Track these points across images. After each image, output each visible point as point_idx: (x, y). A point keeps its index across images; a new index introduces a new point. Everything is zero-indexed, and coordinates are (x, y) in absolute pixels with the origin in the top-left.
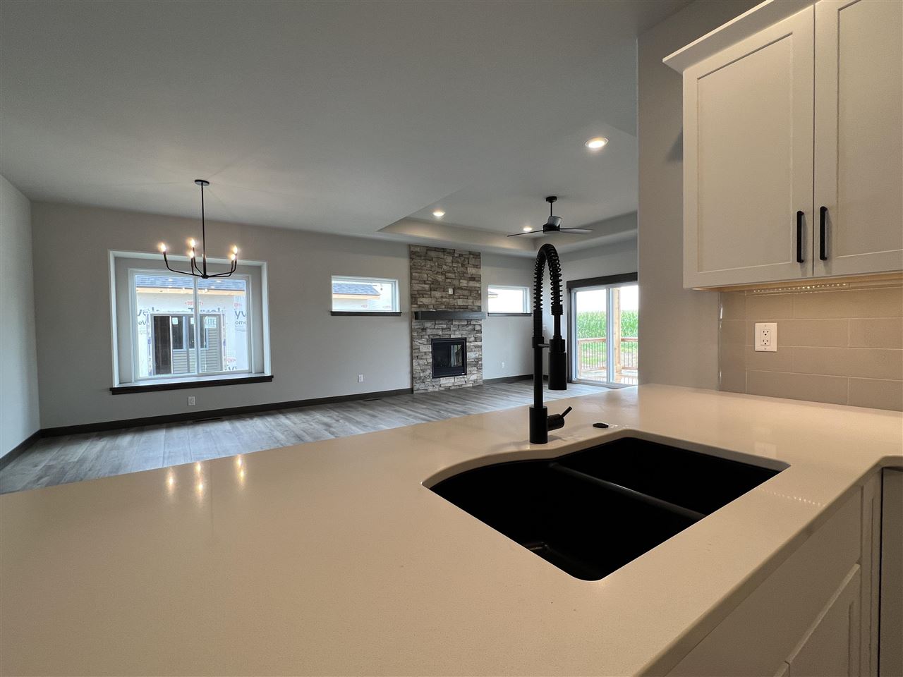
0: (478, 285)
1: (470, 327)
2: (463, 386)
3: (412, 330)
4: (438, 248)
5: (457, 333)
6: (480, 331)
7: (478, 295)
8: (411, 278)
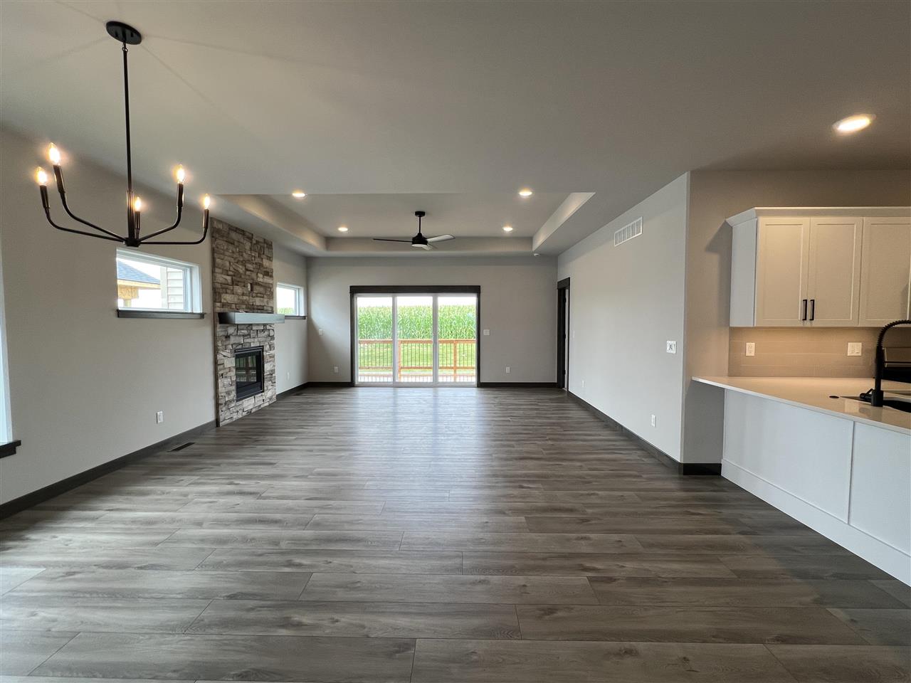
0: (270, 281)
1: (266, 333)
2: (262, 406)
3: (215, 338)
4: (239, 230)
5: (256, 340)
6: (273, 338)
7: (271, 293)
8: (214, 265)
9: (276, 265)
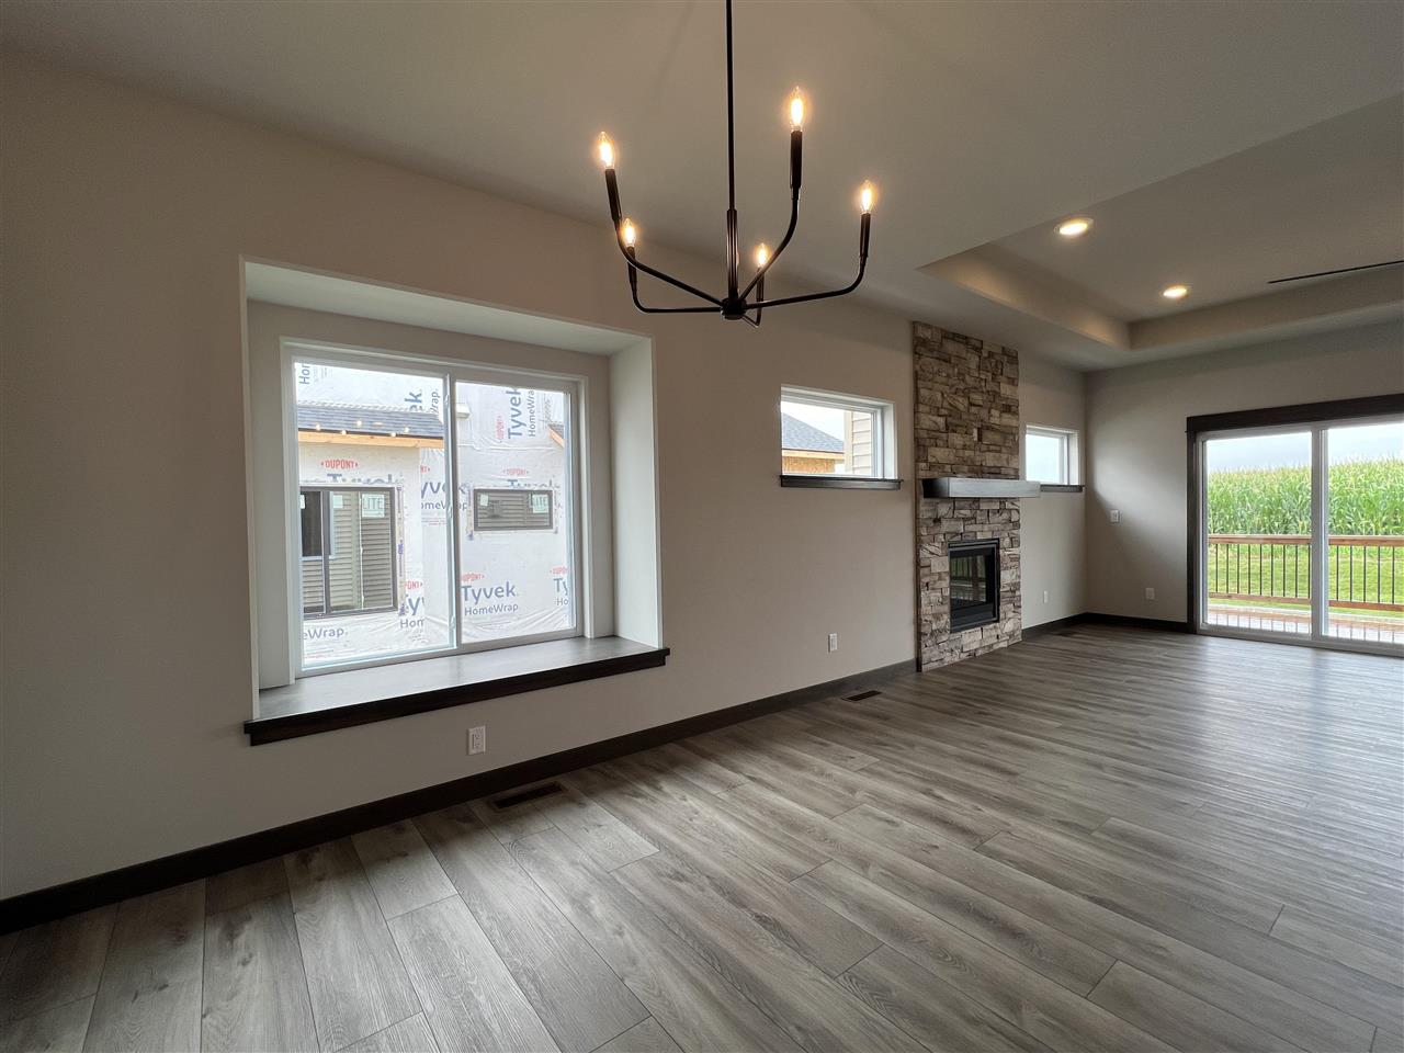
0: (1014, 423)
1: (1005, 516)
2: (996, 647)
3: (917, 522)
4: (958, 335)
5: (986, 528)
6: (1017, 525)
7: (1014, 443)
8: (917, 401)
9: (1026, 394)
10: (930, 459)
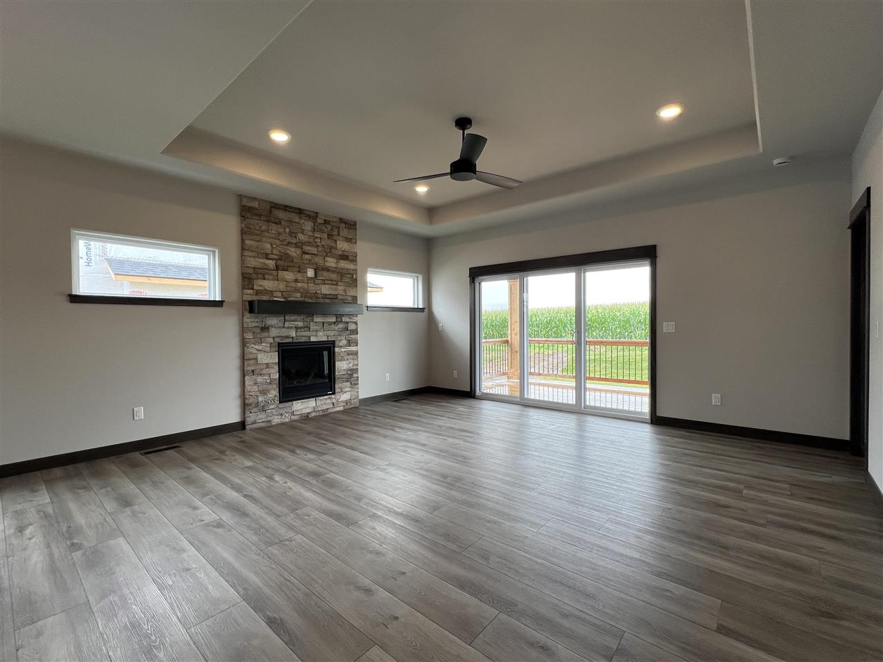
0: (351, 266)
1: (341, 326)
3: (243, 330)
4: (291, 207)
5: (321, 334)
6: (355, 332)
7: (353, 280)
8: (243, 248)
10: (255, 287)
